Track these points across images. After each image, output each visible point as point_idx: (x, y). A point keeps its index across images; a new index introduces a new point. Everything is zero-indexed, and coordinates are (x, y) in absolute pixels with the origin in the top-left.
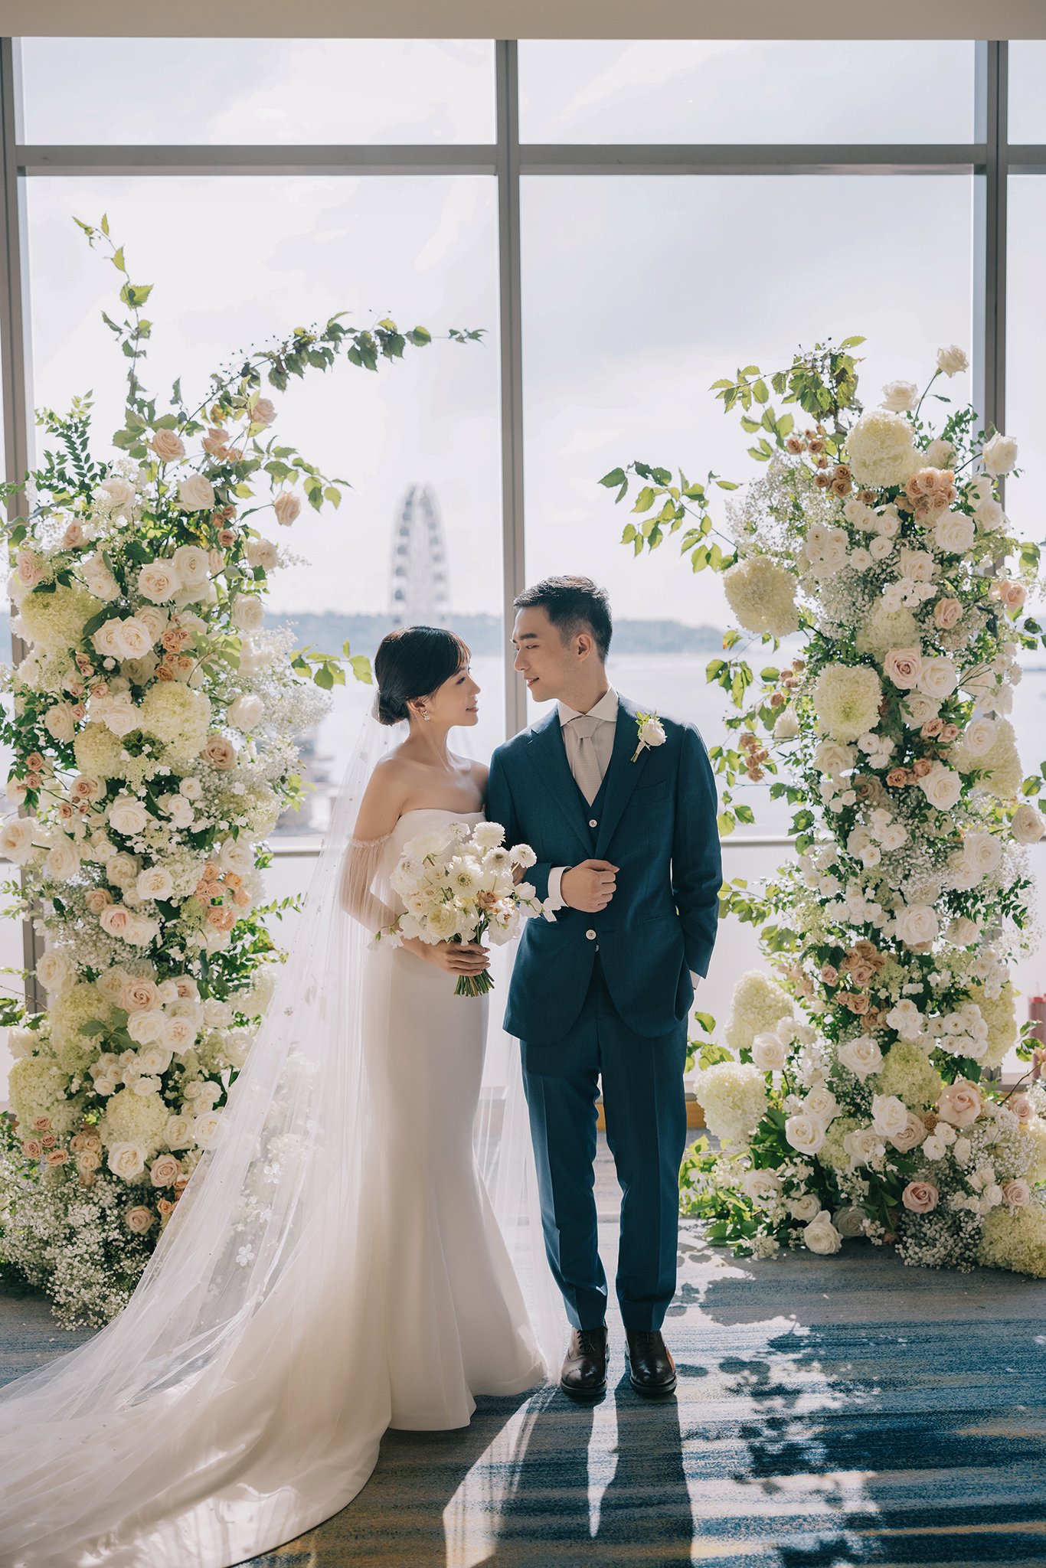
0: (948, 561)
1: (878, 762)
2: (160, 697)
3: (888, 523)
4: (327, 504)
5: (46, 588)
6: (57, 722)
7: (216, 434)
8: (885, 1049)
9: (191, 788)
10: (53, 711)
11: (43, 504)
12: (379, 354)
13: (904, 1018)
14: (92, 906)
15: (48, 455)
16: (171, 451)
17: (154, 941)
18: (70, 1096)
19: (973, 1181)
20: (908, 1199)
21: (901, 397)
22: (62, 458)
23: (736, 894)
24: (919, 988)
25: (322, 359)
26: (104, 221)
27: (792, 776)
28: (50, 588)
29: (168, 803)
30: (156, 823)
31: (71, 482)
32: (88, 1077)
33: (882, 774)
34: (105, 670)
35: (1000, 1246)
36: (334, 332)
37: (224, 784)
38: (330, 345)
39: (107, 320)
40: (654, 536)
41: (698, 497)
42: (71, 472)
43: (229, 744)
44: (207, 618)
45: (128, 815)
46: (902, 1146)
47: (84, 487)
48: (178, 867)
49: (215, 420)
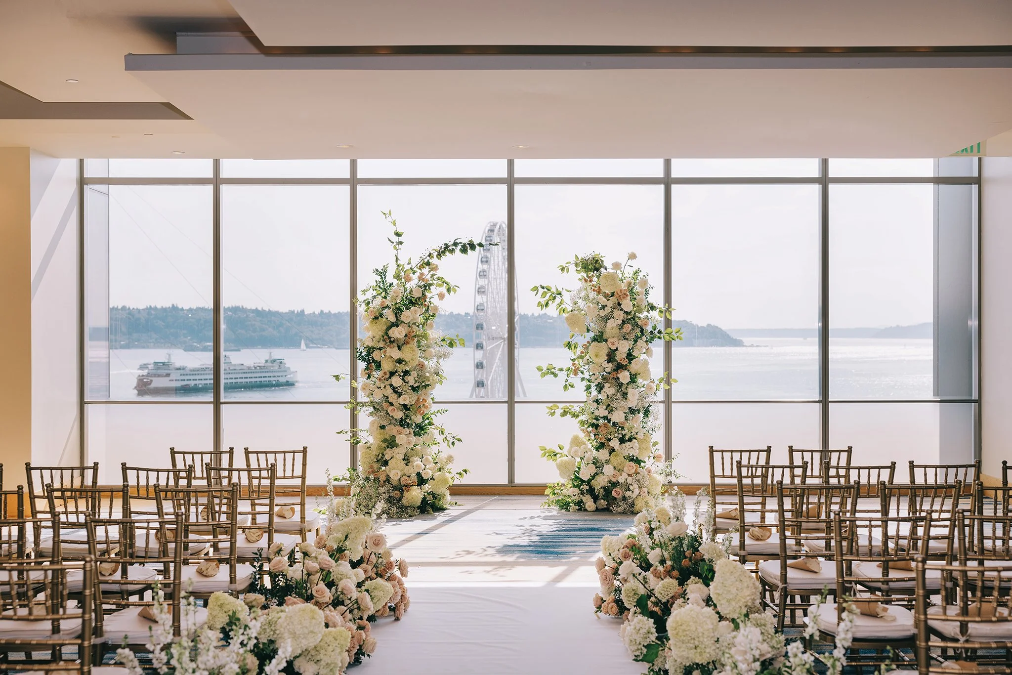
0: (627, 313)
1: (608, 370)
2: (406, 348)
3: (610, 304)
4: (452, 293)
5: (376, 318)
6: (376, 355)
7: (422, 274)
8: (610, 454)
9: (414, 374)
10: (376, 352)
11: (374, 294)
12: (468, 250)
13: (615, 443)
14: (385, 408)
15: (376, 281)
16: (408, 279)
17: (402, 418)
18: (378, 461)
19: (631, 488)
20: (614, 494)
21: (617, 266)
22: (380, 282)
23: (570, 410)
24: (620, 436)
25: (452, 251)
26: (390, 211)
27: (586, 376)
28: (378, 318)
29: (407, 378)
30: (404, 384)
31: (381, 289)
32: (383, 455)
33: (609, 373)
34: (390, 341)
35: (638, 505)
36: (455, 244)
37: (423, 373)
38: (454, 247)
39: (389, 240)
40: (547, 305)
41: (560, 294)
42: (381, 286)
43: (424, 363)
44: (418, 326)
45: (396, 381)
46: (614, 480)
47: (385, 290)
48: (410, 396)
49: (420, 269)
